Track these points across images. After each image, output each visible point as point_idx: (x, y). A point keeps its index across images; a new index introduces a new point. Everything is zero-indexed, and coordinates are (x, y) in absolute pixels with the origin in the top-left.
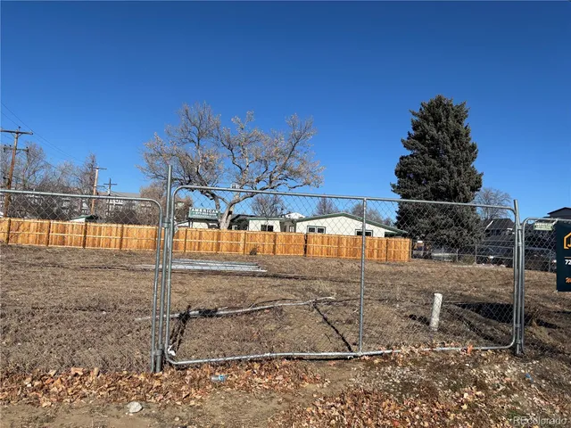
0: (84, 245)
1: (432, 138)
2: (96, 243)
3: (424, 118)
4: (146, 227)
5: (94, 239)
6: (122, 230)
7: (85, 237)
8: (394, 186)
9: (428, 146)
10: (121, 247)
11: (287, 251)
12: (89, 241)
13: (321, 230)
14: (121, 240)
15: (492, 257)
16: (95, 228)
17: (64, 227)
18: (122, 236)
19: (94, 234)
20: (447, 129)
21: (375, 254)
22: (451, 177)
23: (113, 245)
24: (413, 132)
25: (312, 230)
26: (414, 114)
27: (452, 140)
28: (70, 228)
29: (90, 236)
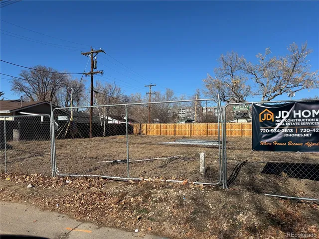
0: (175, 134)
2: (180, 133)
4: (202, 124)
6: (191, 126)
10: (191, 135)
12: (177, 133)
14: (191, 131)
17: (167, 126)
18: (191, 129)
19: (179, 129)
23: (187, 133)
28: (169, 127)
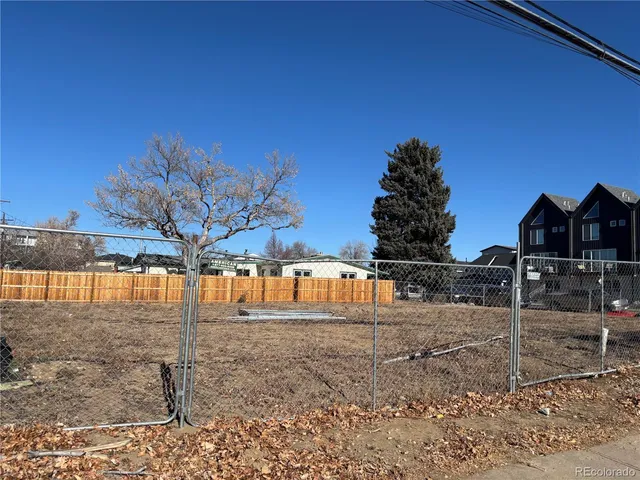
0: (46, 297)
1: (411, 181)
2: (61, 295)
3: (402, 160)
5: (58, 290)
6: (93, 279)
7: (47, 289)
8: (372, 227)
9: (407, 188)
10: (92, 298)
11: (276, 296)
12: (52, 292)
13: (307, 274)
14: (93, 290)
15: (457, 296)
16: (59, 277)
17: (20, 276)
18: (93, 286)
19: (59, 284)
20: (425, 172)
21: (363, 296)
22: (430, 219)
23: (81, 296)
24: (388, 173)
25: (298, 273)
26: (389, 155)
27: (429, 183)
28: (28, 278)
29: (53, 287)
